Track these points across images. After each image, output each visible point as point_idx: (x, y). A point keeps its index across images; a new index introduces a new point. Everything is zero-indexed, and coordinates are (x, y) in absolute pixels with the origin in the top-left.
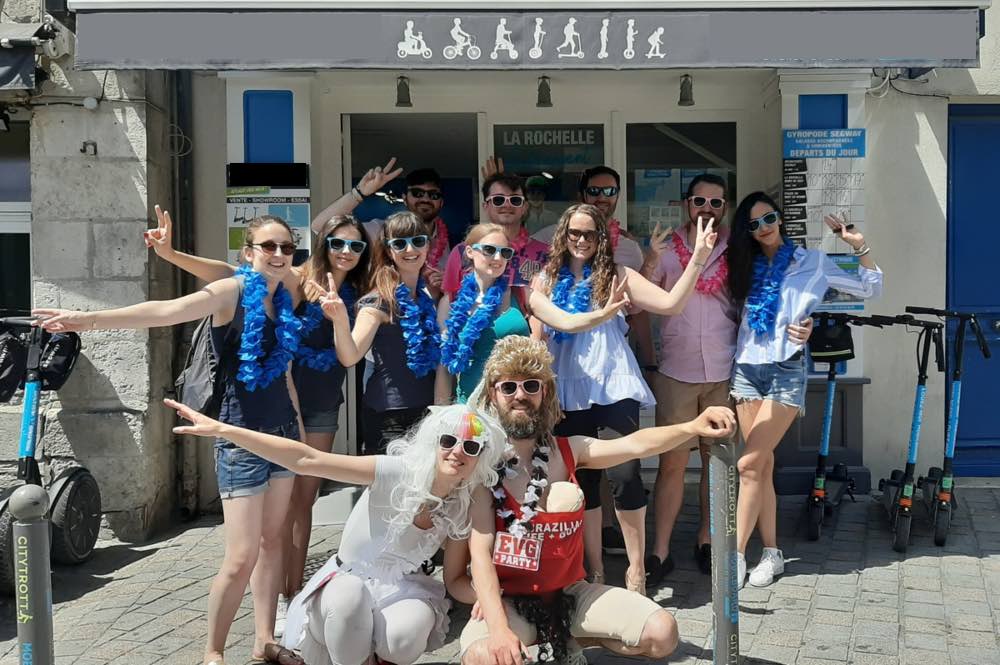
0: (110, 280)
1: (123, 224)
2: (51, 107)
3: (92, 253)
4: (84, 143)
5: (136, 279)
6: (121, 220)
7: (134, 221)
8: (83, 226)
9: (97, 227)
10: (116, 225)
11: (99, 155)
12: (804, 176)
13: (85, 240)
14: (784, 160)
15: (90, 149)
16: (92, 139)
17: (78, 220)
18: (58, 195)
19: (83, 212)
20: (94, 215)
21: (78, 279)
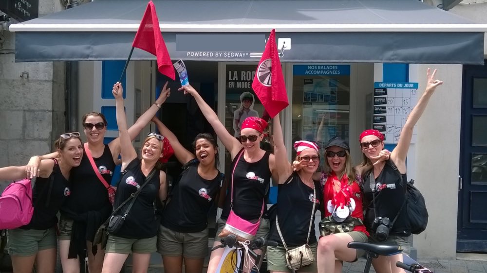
0: (33, 140)
1: (40, 113)
2: (7, 55)
3: (25, 126)
4: (23, 73)
5: (45, 140)
6: (39, 111)
7: (45, 111)
8: (21, 114)
9: (27, 114)
10: (37, 113)
11: (30, 79)
12: (385, 98)
13: (21, 121)
14: (375, 89)
15: (25, 76)
16: (26, 70)
17: (18, 110)
18: (9, 98)
19: (21, 106)
20: (26, 108)
21: (17, 139)
